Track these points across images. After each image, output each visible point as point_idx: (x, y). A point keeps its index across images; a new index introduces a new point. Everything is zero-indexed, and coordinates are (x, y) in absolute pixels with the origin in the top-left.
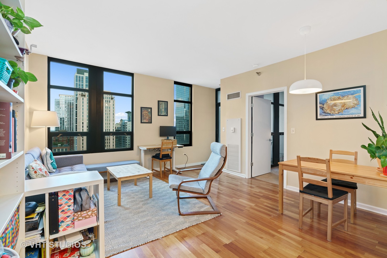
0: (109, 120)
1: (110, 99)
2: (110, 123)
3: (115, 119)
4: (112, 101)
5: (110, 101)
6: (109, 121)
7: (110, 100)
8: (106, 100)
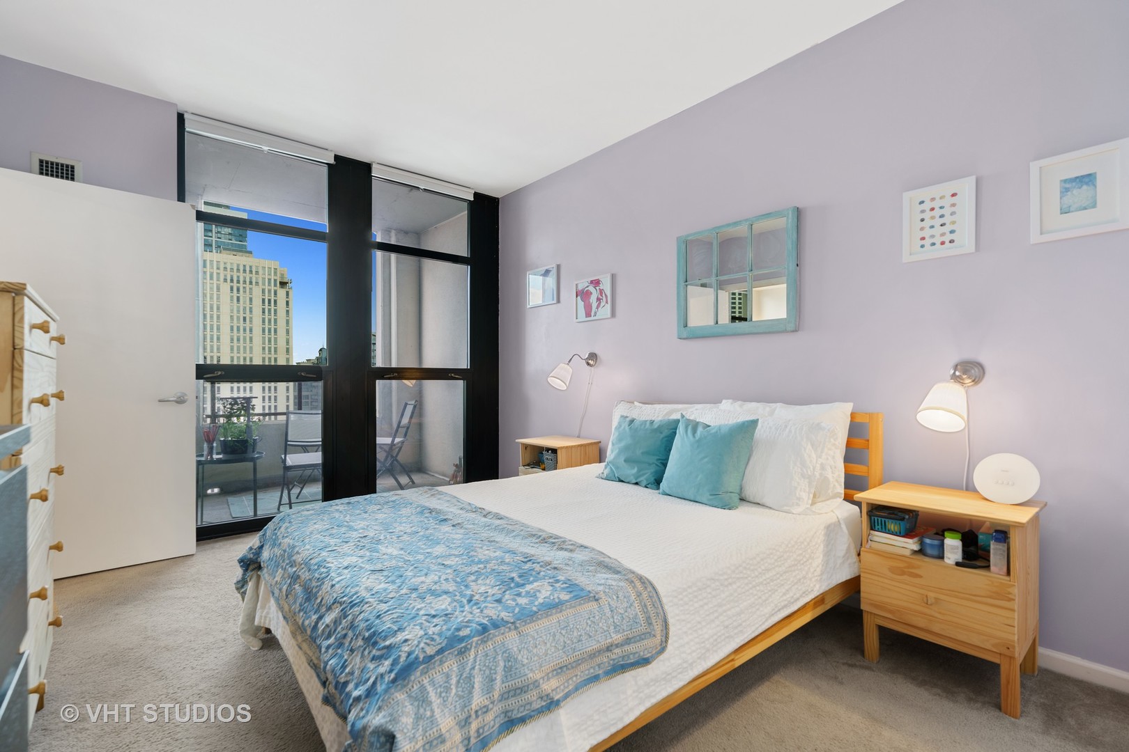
0: (275, 349)
1: (275, 285)
2: (275, 359)
3: (292, 345)
4: (282, 293)
5: (275, 291)
7: (276, 288)
8: (264, 287)
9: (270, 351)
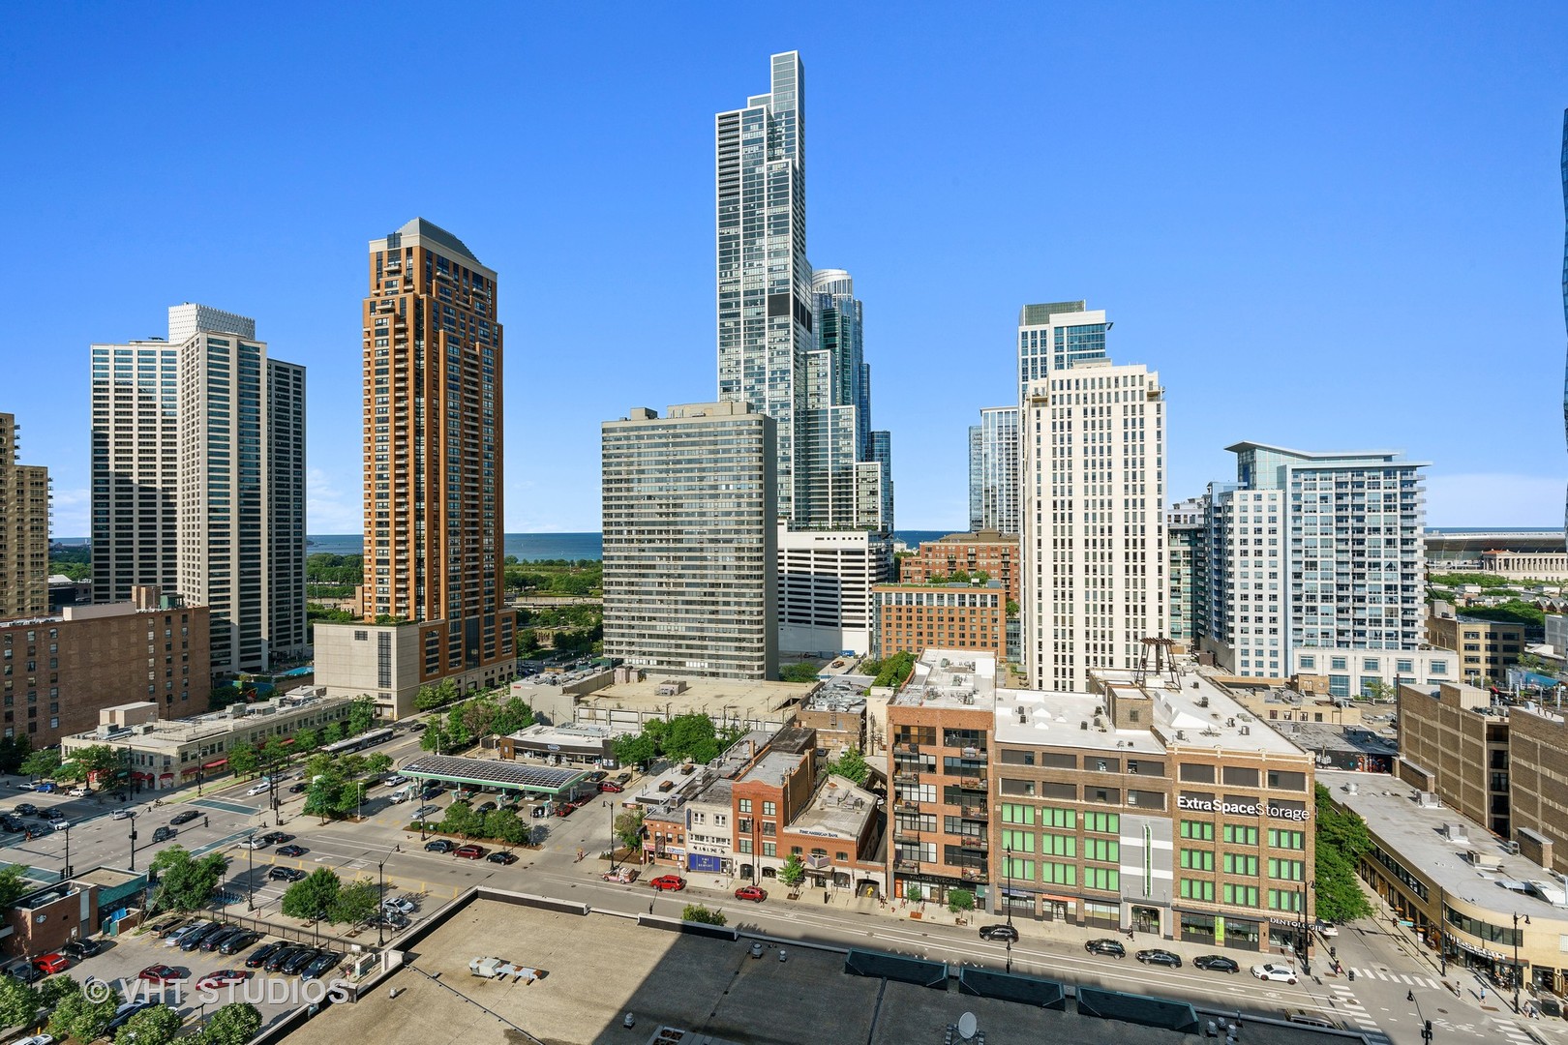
0: (1142, 486)
1: (1141, 399)
2: (1143, 501)
4: (1150, 408)
5: (1142, 406)
6: (1142, 490)
7: (1142, 403)
8: (1126, 403)
9: (1135, 490)
